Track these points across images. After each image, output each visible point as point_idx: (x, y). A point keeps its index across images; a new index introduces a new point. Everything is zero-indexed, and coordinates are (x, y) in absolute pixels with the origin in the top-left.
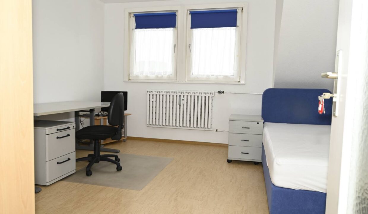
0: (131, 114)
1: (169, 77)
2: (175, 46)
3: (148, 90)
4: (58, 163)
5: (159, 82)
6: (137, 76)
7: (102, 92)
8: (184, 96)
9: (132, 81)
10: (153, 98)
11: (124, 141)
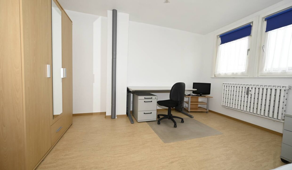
0: (212, 97)
1: (242, 73)
2: (249, 50)
3: (224, 83)
4: (144, 113)
5: (234, 77)
6: (219, 74)
7: (193, 83)
8: (252, 88)
9: (216, 77)
10: (227, 88)
11: (207, 113)
